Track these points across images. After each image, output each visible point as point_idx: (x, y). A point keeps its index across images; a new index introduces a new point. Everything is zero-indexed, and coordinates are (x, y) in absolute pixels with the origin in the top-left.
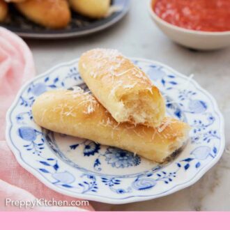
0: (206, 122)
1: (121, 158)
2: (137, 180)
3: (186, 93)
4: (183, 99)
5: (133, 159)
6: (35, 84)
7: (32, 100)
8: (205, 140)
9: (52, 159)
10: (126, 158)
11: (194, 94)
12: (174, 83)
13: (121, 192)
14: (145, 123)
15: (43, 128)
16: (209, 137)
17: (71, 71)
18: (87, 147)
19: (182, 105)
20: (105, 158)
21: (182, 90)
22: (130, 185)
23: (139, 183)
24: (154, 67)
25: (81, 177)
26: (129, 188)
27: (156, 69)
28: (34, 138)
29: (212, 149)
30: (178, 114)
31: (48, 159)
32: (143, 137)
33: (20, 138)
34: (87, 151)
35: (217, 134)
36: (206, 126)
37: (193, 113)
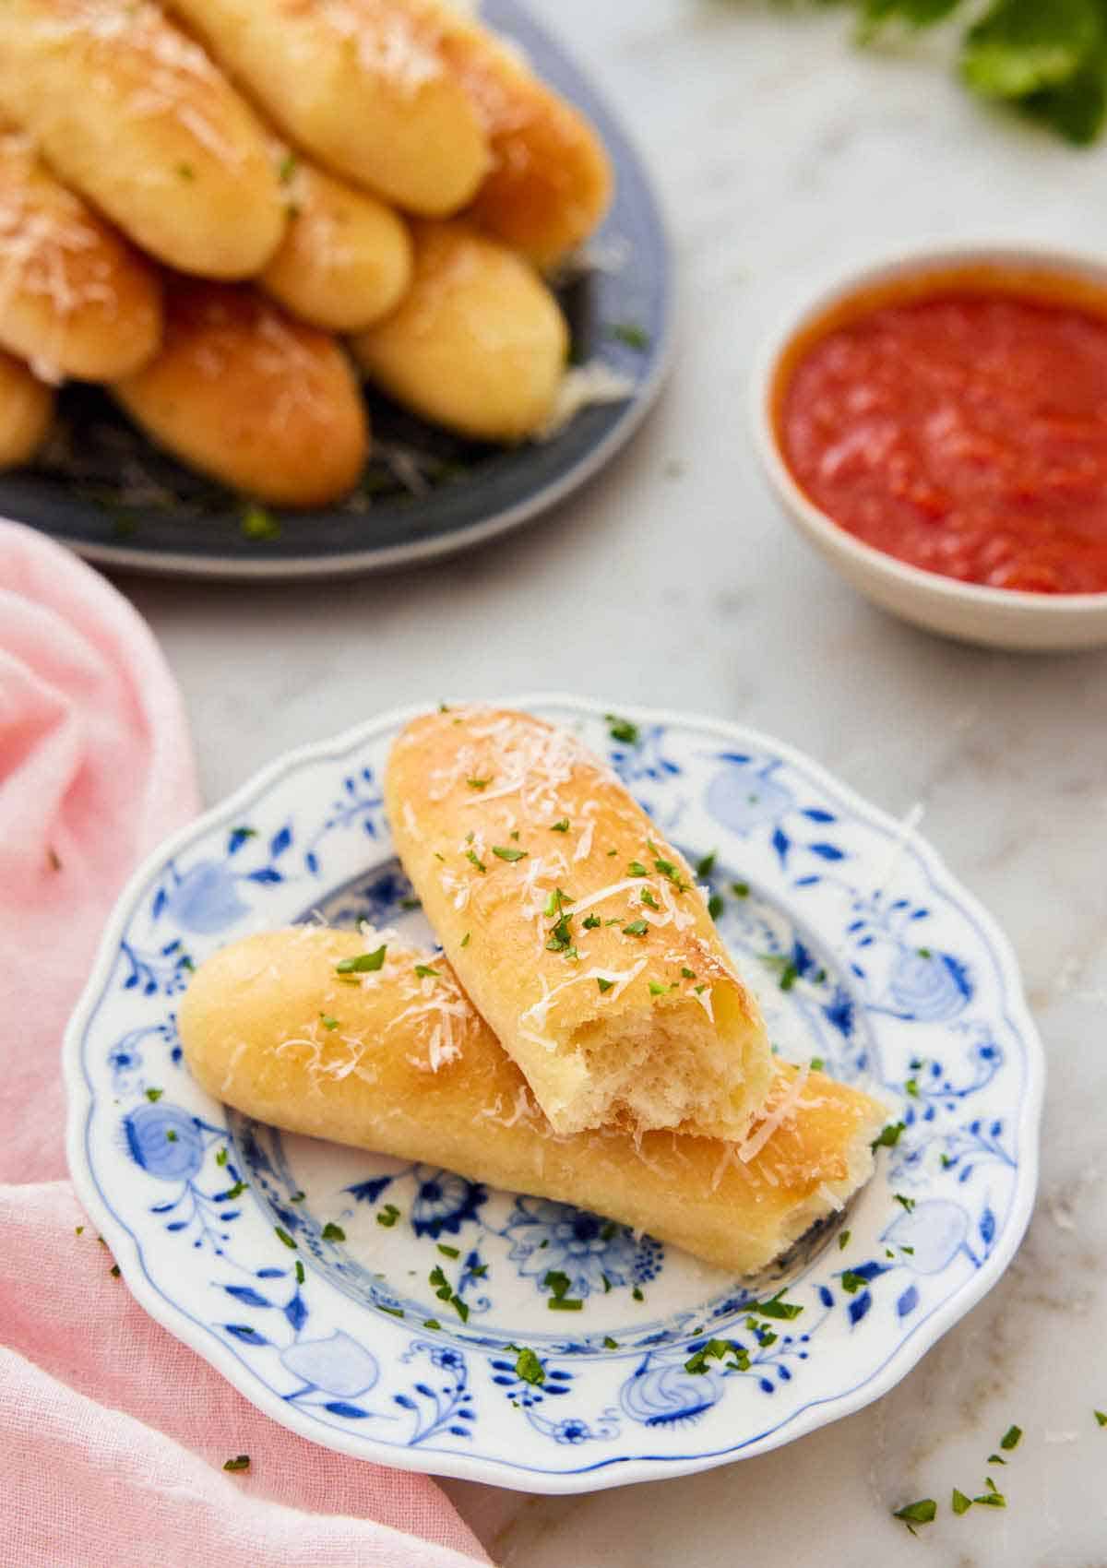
0: (961, 1071)
1: (576, 1248)
2: (640, 1372)
3: (883, 904)
4: (867, 941)
5: (629, 1254)
6: (183, 866)
7: (175, 958)
8: (947, 1164)
9: (276, 1274)
10: (598, 1246)
11: (921, 914)
12: (831, 853)
13: (572, 1433)
14: (683, 1123)
15: (229, 1111)
16: (968, 1151)
17: (350, 785)
18: (430, 1192)
19: (859, 973)
20: (505, 1246)
21: (866, 894)
22: (610, 1398)
23: (649, 1385)
24: (740, 759)
25: (406, 1359)
26: (608, 1417)
27: (752, 768)
28: (194, 1164)
29: (977, 1217)
30: (841, 1017)
31: (262, 1274)
32: (673, 1176)
33: (136, 1168)
34: (429, 1211)
35: (1005, 1141)
36: (962, 1094)
37: (909, 1017)
